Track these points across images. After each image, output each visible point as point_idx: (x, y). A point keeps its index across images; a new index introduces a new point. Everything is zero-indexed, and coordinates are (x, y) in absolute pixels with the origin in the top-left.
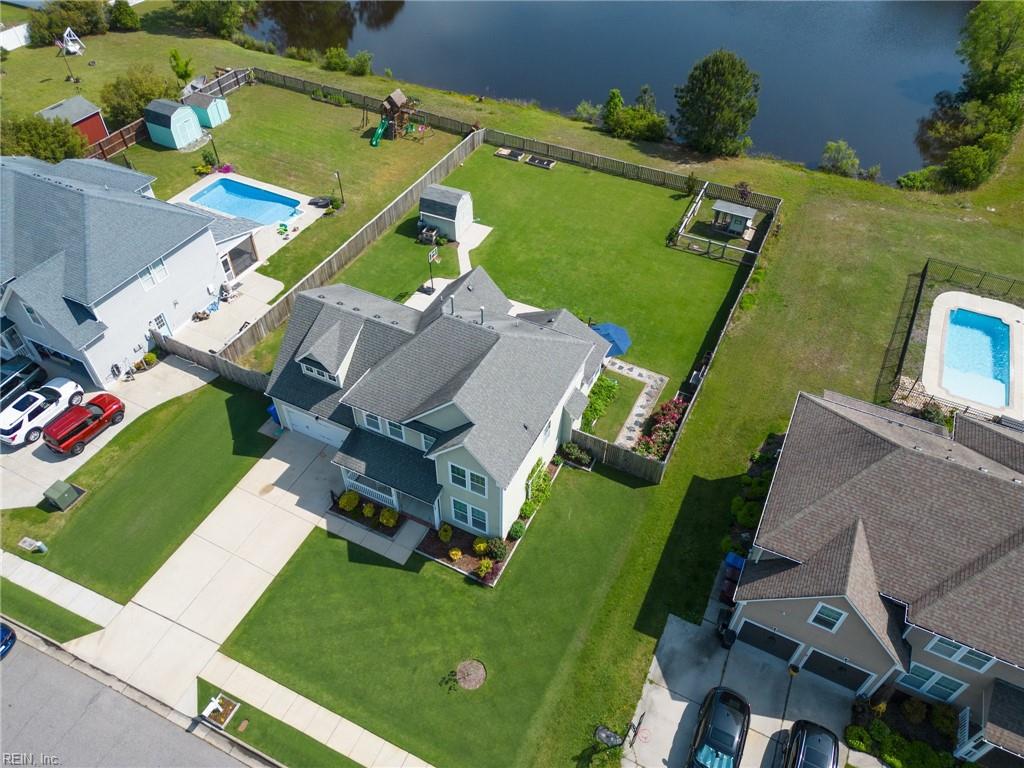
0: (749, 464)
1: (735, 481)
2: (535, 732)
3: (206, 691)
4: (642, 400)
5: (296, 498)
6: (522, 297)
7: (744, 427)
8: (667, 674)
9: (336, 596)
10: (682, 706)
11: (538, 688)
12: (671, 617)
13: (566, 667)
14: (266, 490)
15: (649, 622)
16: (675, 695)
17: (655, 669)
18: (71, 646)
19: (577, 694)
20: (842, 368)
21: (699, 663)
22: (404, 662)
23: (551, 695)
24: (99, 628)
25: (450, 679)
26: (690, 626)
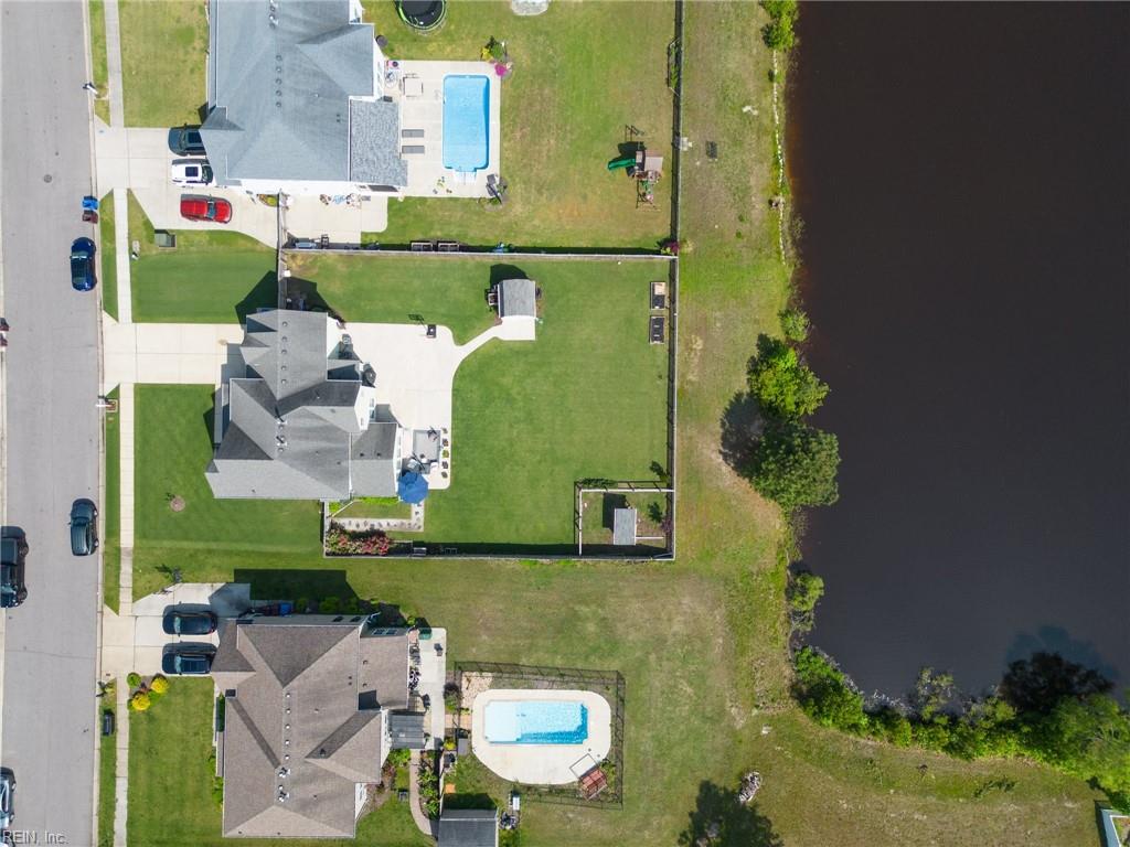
0: (367, 599)
1: (351, 593)
2: (167, 544)
3: (115, 393)
4: (393, 522)
5: (225, 362)
6: (458, 403)
7: (397, 588)
8: (219, 592)
9: (183, 421)
10: (208, 603)
11: (186, 538)
12: (249, 585)
13: (201, 545)
14: (222, 342)
15: (241, 575)
16: (211, 598)
17: (219, 586)
18: (105, 315)
19: (191, 556)
20: (485, 637)
21: (231, 604)
22: (168, 472)
23: (185, 544)
24: (117, 320)
25: (171, 497)
26: (248, 596)
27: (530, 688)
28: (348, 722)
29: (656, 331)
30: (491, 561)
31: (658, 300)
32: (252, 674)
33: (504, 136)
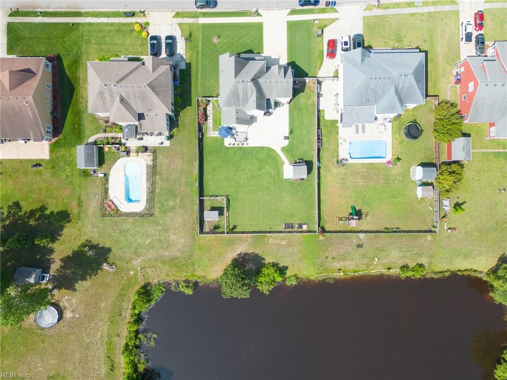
0: (180, 115)
1: (183, 109)
2: (200, 36)
3: (259, 15)
4: (211, 125)
5: (272, 58)
6: (258, 149)
7: (185, 127)
8: (182, 57)
9: (249, 41)
10: (178, 52)
11: (203, 44)
12: (185, 68)
13: (200, 49)
14: (280, 56)
15: (189, 65)
16: (180, 54)
17: (184, 56)
18: (290, 10)
19: (196, 46)
20: (166, 161)
21: (177, 62)
22: (229, 36)
23: (200, 43)
24: (288, 15)
25: (219, 37)
26: (181, 68)
27: (147, 180)
28: (133, 109)
29: (288, 226)
30: (197, 163)
31: (300, 226)
32: (152, 72)
33: (363, 164)
